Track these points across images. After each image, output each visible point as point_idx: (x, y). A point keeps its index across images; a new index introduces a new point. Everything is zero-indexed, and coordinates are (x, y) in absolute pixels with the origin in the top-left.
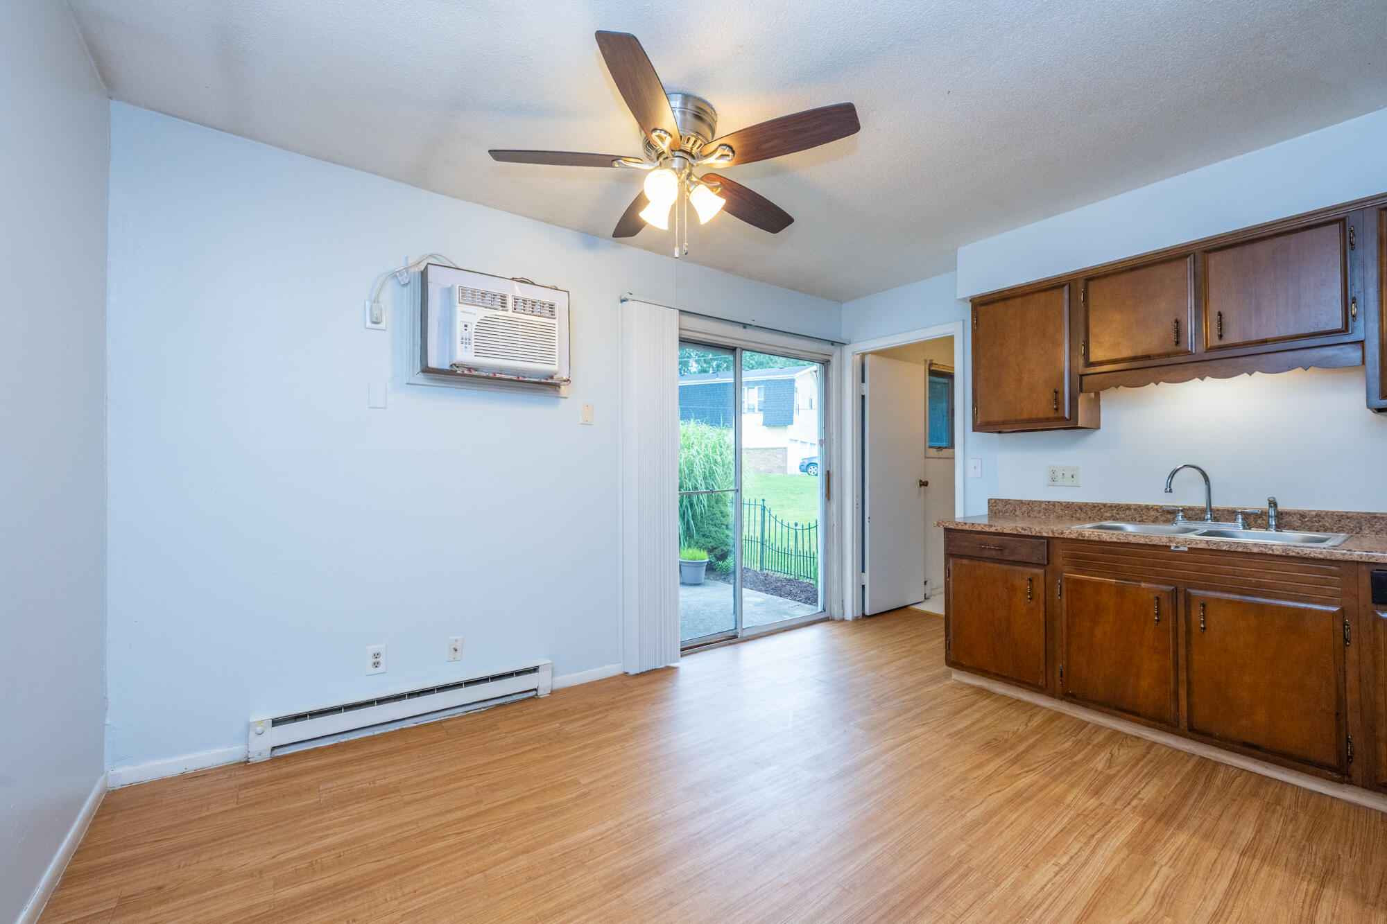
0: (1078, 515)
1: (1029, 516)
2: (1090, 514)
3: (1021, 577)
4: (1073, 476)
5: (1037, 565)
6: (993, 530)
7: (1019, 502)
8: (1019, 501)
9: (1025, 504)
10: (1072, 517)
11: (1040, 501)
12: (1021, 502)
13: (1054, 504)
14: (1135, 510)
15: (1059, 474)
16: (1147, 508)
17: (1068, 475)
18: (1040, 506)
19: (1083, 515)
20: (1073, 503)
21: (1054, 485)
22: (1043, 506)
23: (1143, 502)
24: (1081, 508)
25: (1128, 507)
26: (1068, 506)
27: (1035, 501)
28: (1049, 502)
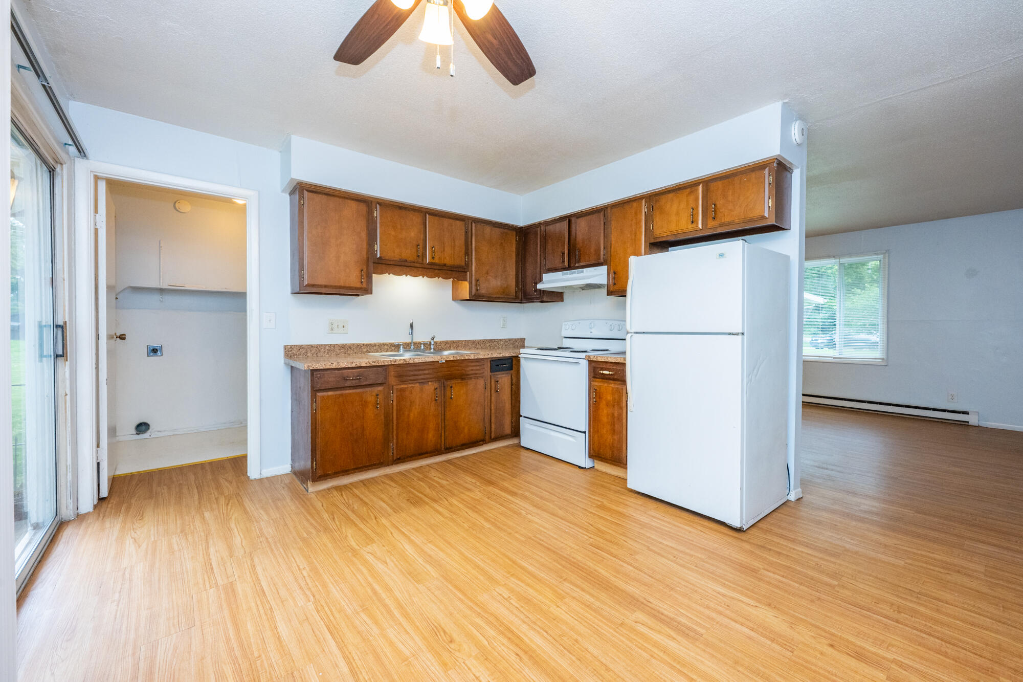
0: (349, 352)
1: (317, 356)
2: (355, 351)
3: (370, 394)
4: (344, 327)
5: (381, 384)
6: (354, 365)
7: (310, 347)
8: (310, 345)
9: (315, 347)
10: (345, 353)
11: (325, 345)
12: (312, 346)
13: (334, 346)
14: (378, 346)
15: (335, 326)
16: (384, 345)
17: (341, 326)
18: (325, 348)
19: (352, 352)
20: (346, 345)
21: (332, 333)
22: (327, 348)
23: (382, 342)
24: (350, 348)
25: (375, 345)
26: (343, 347)
27: (321, 345)
28: (331, 345)
